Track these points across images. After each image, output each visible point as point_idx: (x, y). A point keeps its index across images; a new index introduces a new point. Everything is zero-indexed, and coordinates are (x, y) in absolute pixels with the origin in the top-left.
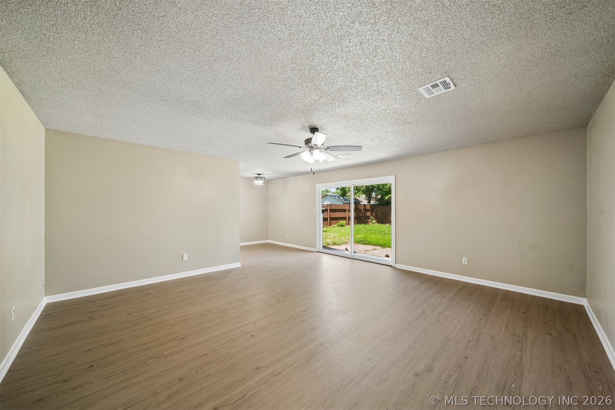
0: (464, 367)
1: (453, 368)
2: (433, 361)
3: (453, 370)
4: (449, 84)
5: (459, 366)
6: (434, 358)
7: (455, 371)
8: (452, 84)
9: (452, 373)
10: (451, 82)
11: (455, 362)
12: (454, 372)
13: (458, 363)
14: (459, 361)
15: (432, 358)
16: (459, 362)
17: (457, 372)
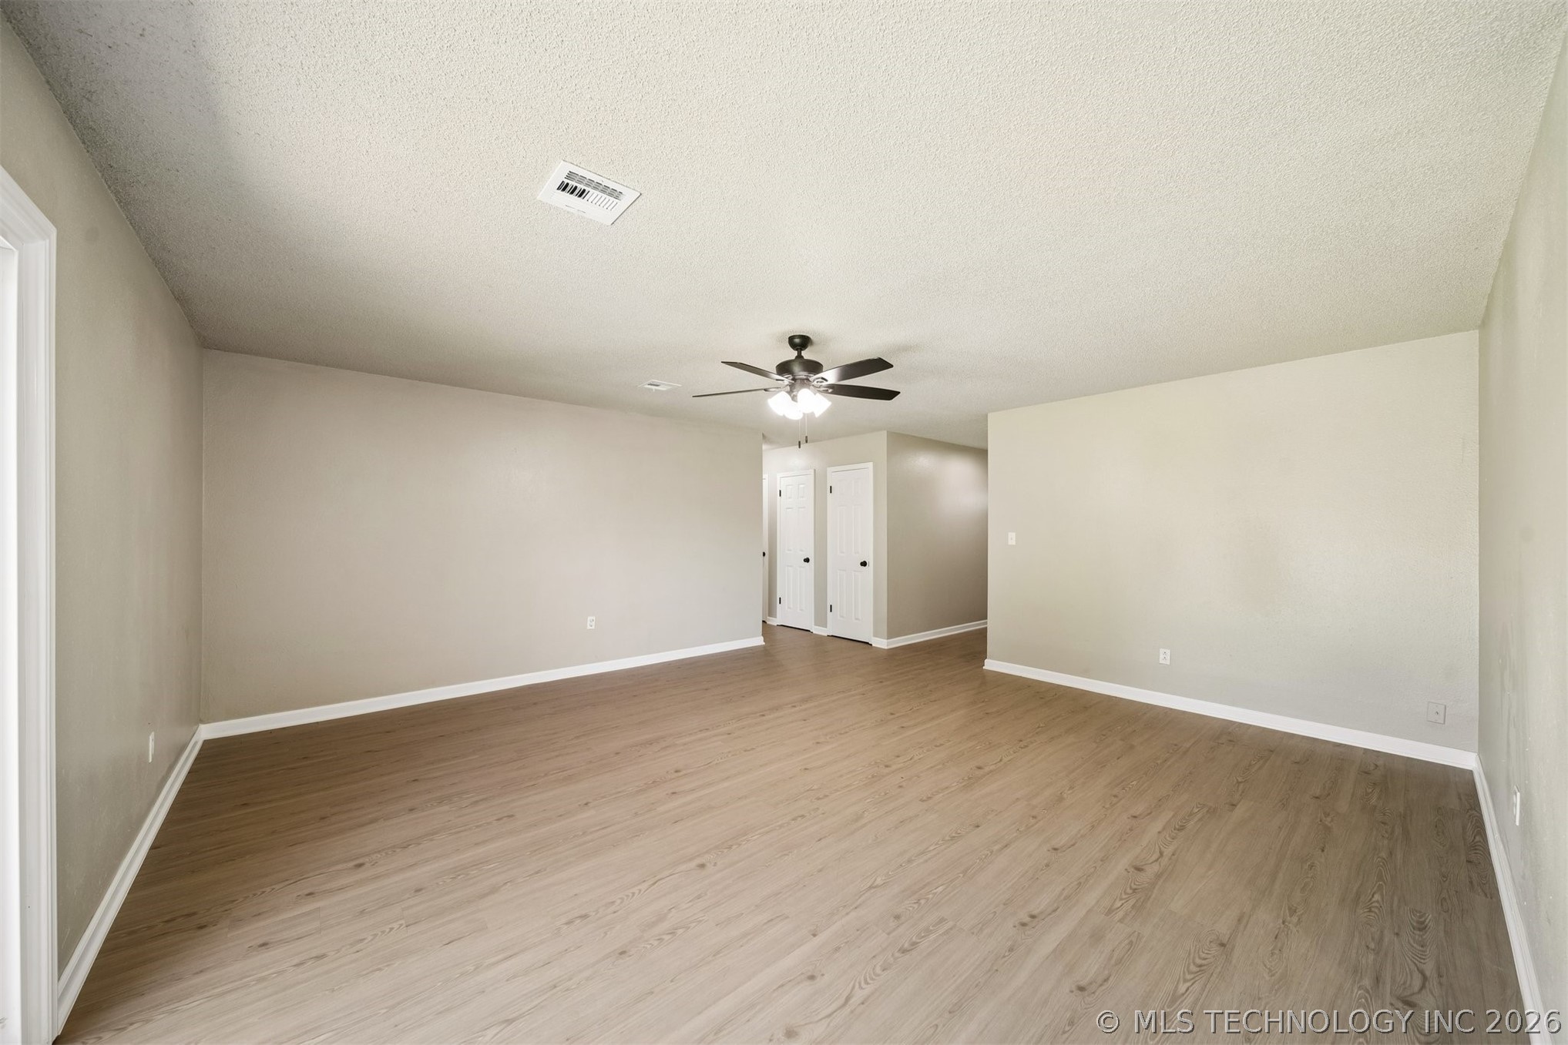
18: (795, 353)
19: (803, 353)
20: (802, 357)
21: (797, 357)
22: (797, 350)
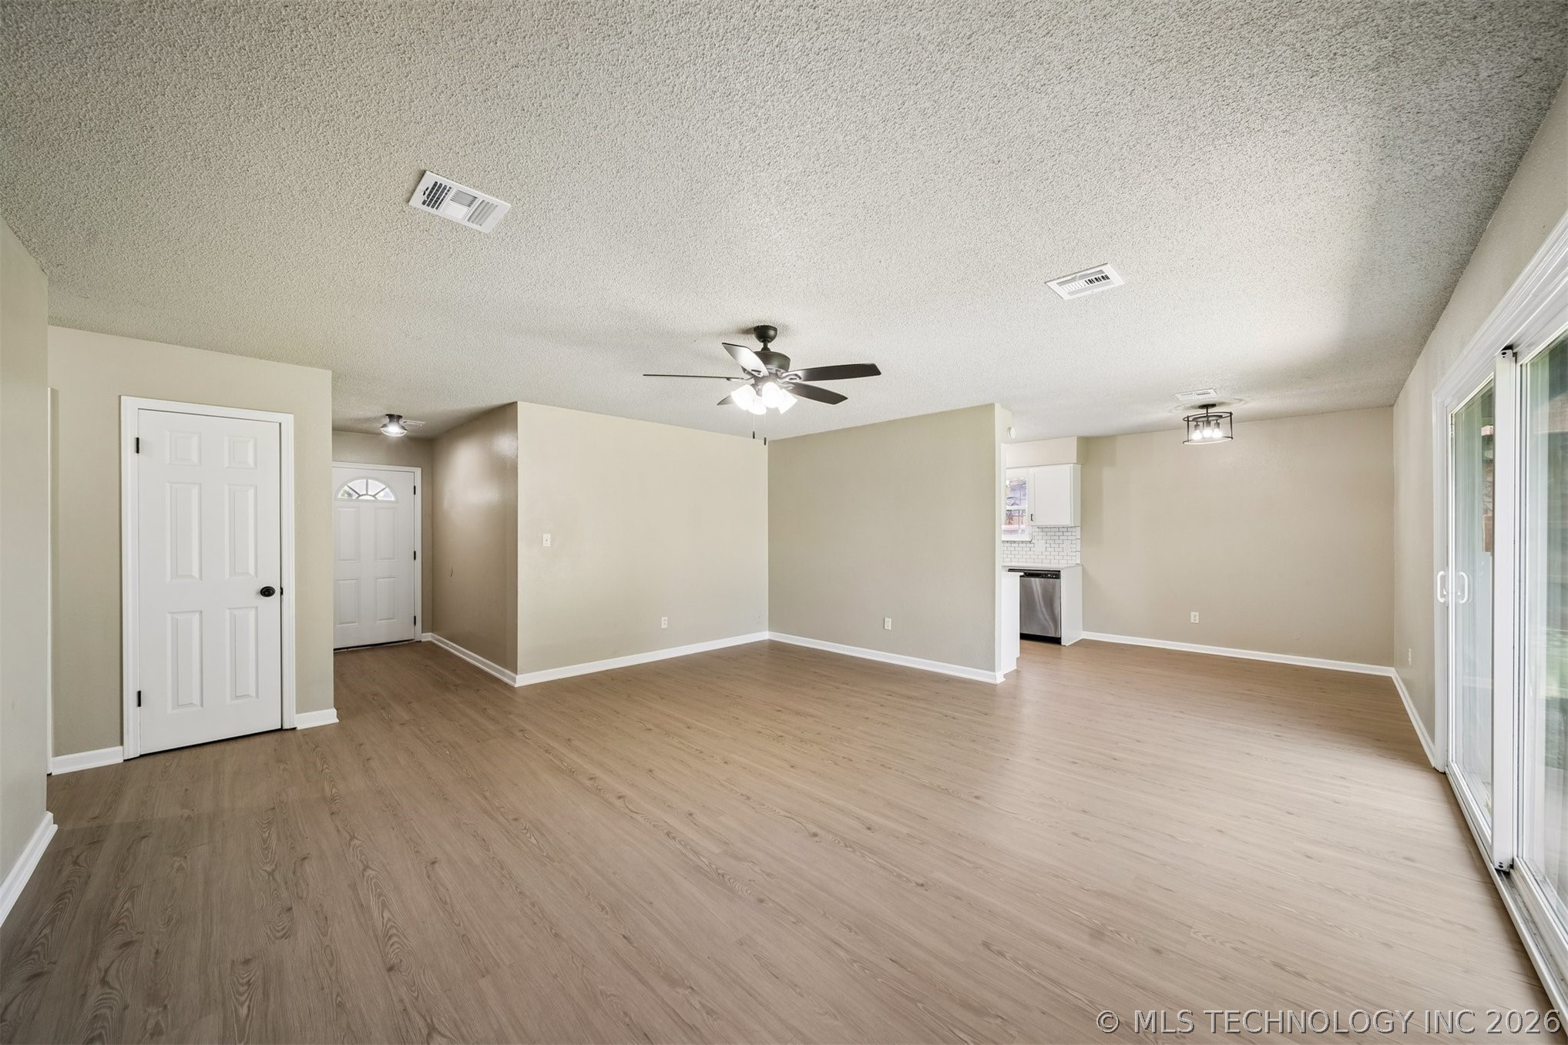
0: (375, 944)
1: (394, 922)
2: (440, 899)
3: (389, 920)
4: (427, 193)
5: (388, 937)
6: (446, 903)
7: (385, 924)
8: (422, 187)
9: (386, 915)
10: (418, 190)
11: (401, 936)
12: (386, 920)
13: (396, 942)
14: (399, 945)
15: (448, 901)
16: (396, 946)
17: (379, 924)
18: (761, 345)
19: (769, 345)
20: (769, 349)
21: (762, 349)
22: (762, 342)
